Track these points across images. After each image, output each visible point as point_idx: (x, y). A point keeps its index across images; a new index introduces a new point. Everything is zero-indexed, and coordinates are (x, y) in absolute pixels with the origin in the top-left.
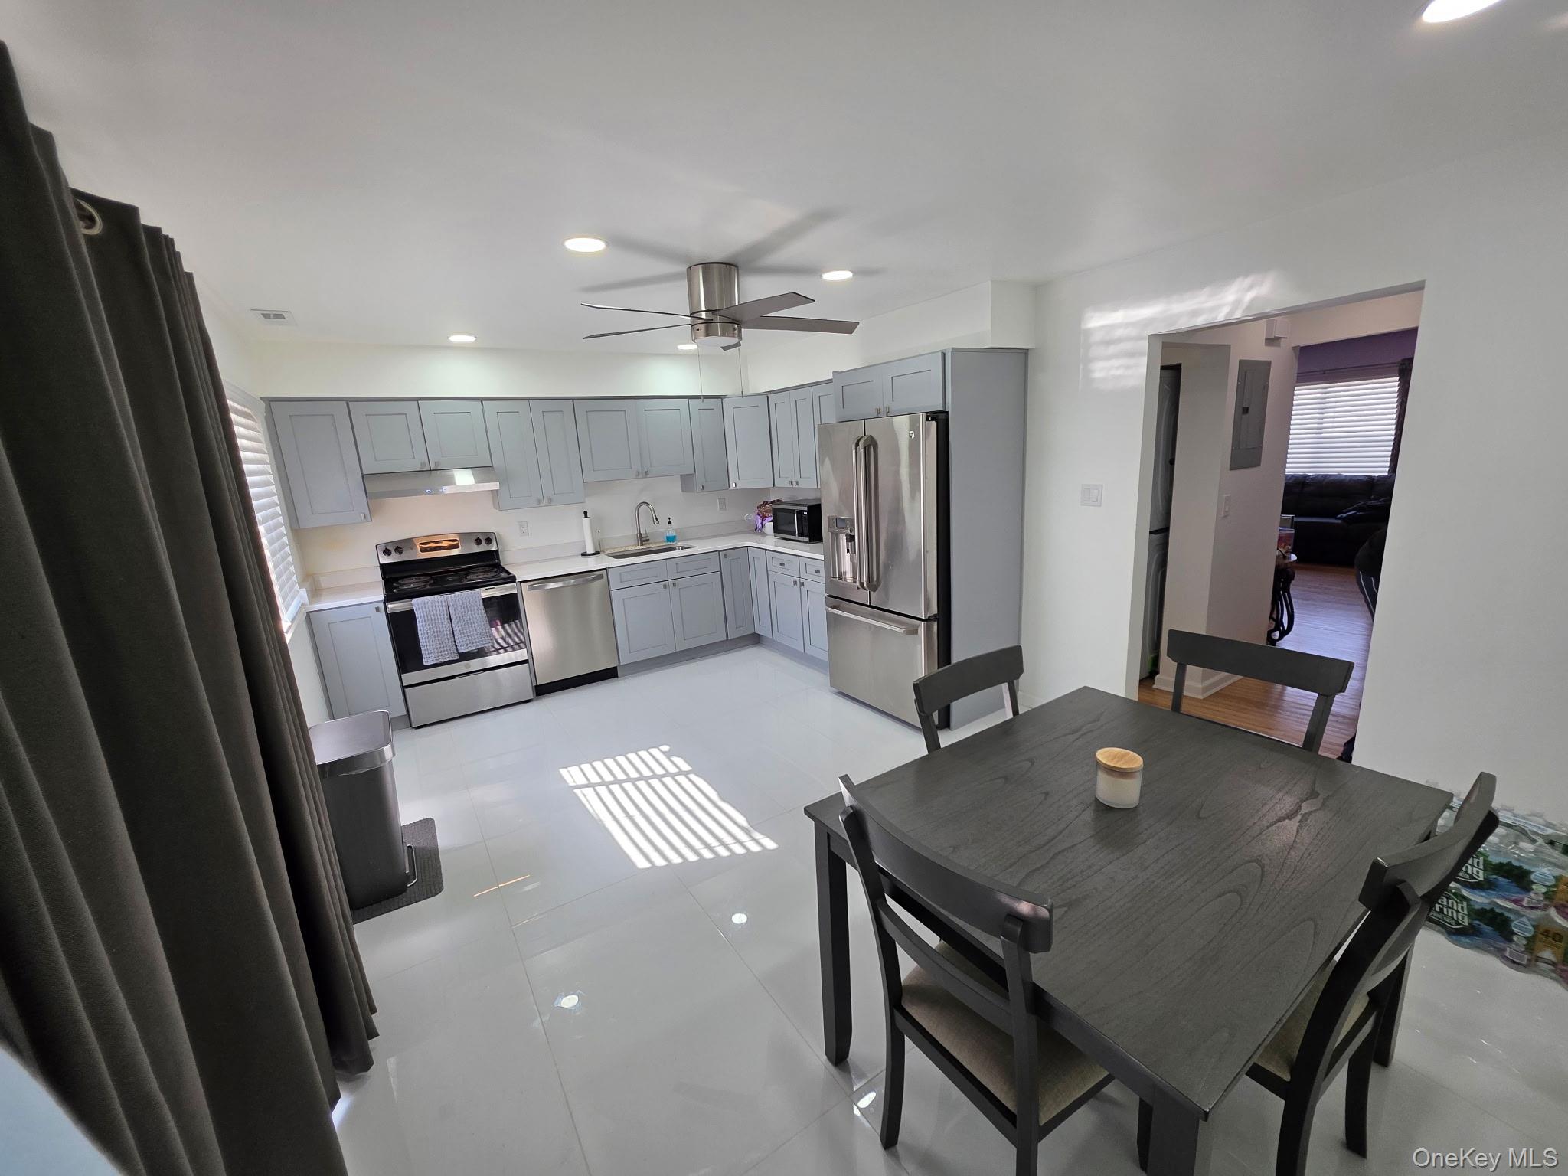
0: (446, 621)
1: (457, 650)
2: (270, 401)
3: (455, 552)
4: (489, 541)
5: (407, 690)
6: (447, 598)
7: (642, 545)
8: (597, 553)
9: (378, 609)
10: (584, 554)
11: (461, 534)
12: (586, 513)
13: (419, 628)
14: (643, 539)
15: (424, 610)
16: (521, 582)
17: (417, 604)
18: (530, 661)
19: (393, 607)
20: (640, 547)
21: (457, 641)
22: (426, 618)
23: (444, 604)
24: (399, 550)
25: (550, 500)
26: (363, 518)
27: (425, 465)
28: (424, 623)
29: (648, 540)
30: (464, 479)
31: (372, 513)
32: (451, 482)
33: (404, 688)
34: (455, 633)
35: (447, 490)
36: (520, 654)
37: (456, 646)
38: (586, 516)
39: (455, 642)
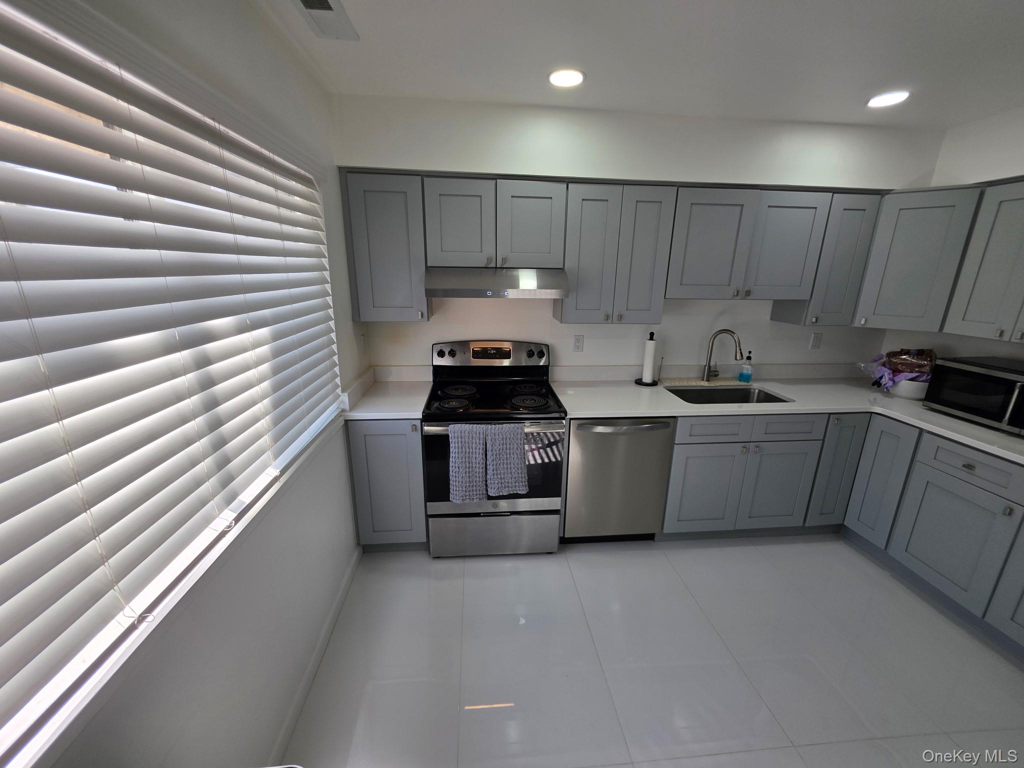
0: (480, 457)
1: (487, 490)
2: (346, 173)
3: (506, 363)
4: (541, 355)
5: (430, 520)
6: (487, 430)
7: (708, 380)
8: (654, 384)
9: (414, 428)
10: (639, 382)
11: (515, 343)
12: (652, 334)
13: (451, 459)
14: (711, 373)
15: (460, 439)
16: (571, 419)
17: (455, 431)
18: (562, 512)
19: (430, 429)
20: (705, 384)
21: (489, 482)
22: (460, 450)
23: (482, 436)
24: (452, 354)
25: (620, 317)
26: (420, 317)
27: (491, 261)
28: (457, 455)
29: (716, 376)
30: (528, 281)
31: (431, 311)
32: (515, 285)
33: (428, 516)
34: (488, 472)
35: (511, 294)
36: (553, 503)
37: (486, 485)
38: (651, 339)
39: (486, 481)
